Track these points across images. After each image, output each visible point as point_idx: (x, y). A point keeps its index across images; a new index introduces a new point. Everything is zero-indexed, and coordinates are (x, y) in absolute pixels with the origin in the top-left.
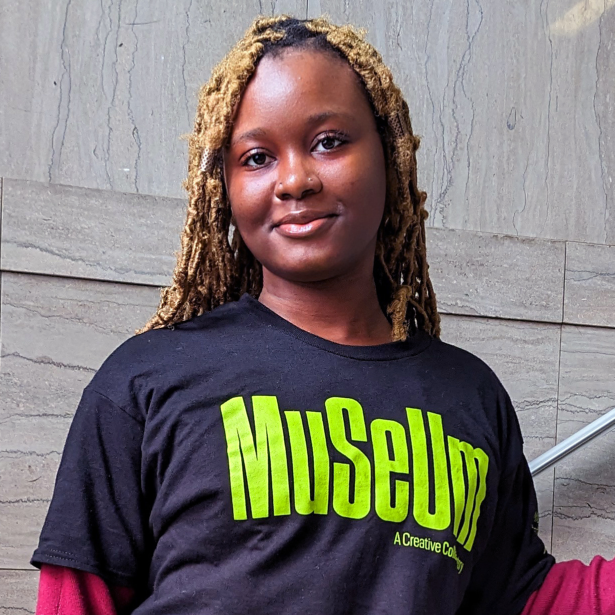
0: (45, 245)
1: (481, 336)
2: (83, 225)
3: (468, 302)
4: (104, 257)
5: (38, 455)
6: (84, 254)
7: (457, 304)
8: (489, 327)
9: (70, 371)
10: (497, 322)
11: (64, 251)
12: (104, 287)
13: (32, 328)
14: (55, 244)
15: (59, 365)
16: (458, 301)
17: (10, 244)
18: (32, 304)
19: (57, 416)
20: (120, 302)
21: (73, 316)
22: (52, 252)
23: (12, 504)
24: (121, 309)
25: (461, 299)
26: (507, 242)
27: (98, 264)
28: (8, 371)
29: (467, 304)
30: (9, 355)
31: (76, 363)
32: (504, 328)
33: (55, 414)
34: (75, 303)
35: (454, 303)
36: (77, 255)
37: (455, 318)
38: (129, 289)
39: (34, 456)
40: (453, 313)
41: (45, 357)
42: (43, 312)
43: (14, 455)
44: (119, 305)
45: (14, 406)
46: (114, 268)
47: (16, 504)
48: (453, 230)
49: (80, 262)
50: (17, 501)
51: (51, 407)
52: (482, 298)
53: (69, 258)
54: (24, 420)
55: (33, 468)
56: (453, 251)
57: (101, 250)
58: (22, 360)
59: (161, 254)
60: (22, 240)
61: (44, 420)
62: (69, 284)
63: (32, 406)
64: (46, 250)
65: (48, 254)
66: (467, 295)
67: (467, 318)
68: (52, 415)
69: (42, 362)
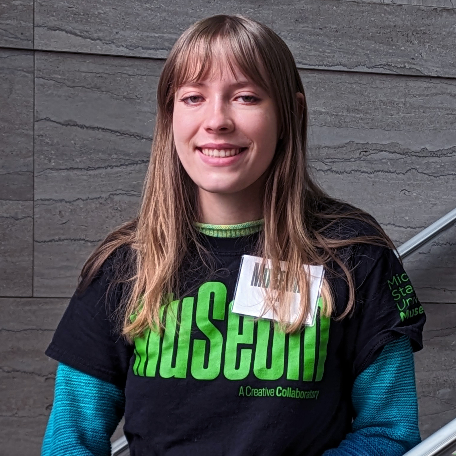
0: (69, 28)
1: (426, 93)
2: (100, 11)
3: (414, 64)
4: (117, 36)
5: (66, 202)
6: (101, 34)
7: (405, 66)
8: (432, 84)
9: (91, 132)
10: (438, 81)
11: (85, 33)
12: (116, 62)
13: (59, 96)
14: (78, 27)
15: (82, 127)
16: (406, 64)
17: (41, 29)
18: (59, 77)
19: (81, 169)
20: (130, 73)
21: (93, 85)
22: (76, 35)
23: (46, 243)
24: (131, 79)
25: (408, 63)
26: (445, 14)
27: (113, 42)
28: (41, 133)
29: (413, 66)
30: (42, 120)
31: (96, 125)
32: (444, 85)
33: (80, 167)
34: (94, 75)
35: (403, 66)
36: (95, 35)
37: (404, 79)
38: (137, 62)
39: (64, 203)
40: (402, 74)
41: (70, 120)
42: (69, 83)
43: (47, 202)
44: (130, 75)
45: (46, 161)
46: (125, 46)
47: (50, 243)
48: (400, 5)
49: (98, 41)
50: (51, 241)
51: (77, 162)
52: (426, 61)
53: (89, 38)
54: (55, 174)
55: (63, 213)
56: (400, 23)
57: (115, 31)
58: (51, 124)
59: (163, 33)
60: (51, 24)
61: (71, 173)
62: (89, 60)
63: (61, 162)
64: (71, 33)
65: (72, 36)
66: (413, 59)
67: (413, 78)
68: (78, 168)
69: (69, 124)
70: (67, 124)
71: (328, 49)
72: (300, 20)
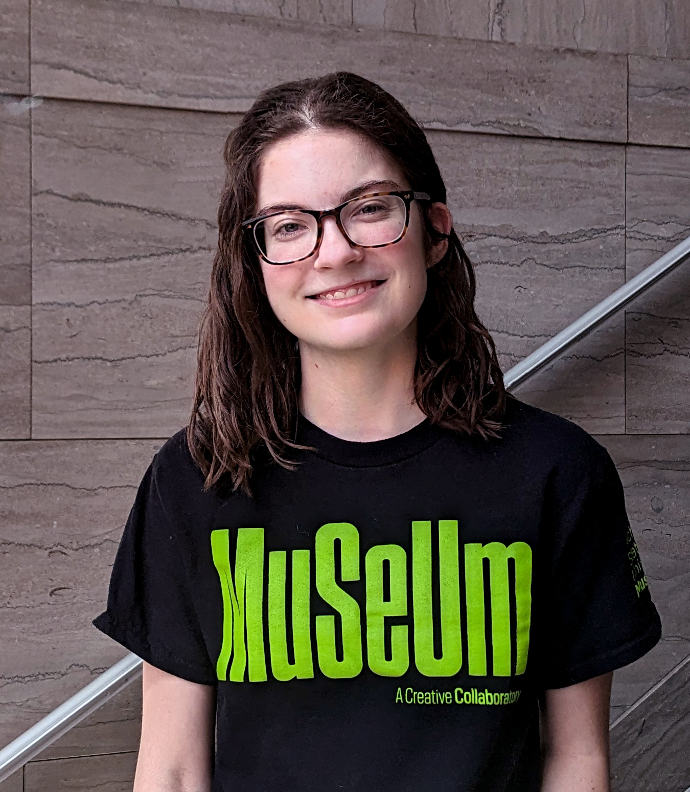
0: (79, 66)
1: (545, 159)
2: (122, 44)
3: (531, 121)
4: (145, 79)
5: (77, 307)
6: (122, 76)
7: (519, 124)
8: (552, 149)
9: (110, 210)
10: (561, 143)
11: (101, 73)
12: (144, 114)
13: (66, 161)
14: (90, 65)
15: (98, 202)
16: (521, 122)
17: (40, 66)
18: (65, 133)
19: (97, 261)
20: (163, 129)
21: (112, 145)
22: (87, 75)
23: (49, 364)
24: (164, 138)
25: (524, 120)
26: (568, 56)
27: (139, 87)
28: (41, 211)
29: (530, 124)
30: (41, 192)
31: (116, 200)
32: (568, 150)
33: (95, 258)
34: (113, 131)
35: (516, 123)
36: (115, 77)
37: (517, 141)
38: (172, 115)
39: (73, 307)
40: (516, 133)
41: (82, 194)
42: (79, 143)
43: (50, 307)
44: (161, 133)
45: (48, 251)
46: (155, 91)
47: (54, 364)
48: (513, 44)
49: (119, 85)
50: (55, 361)
51: (91, 251)
52: (545, 117)
53: (107, 80)
54: (61, 267)
55: (72, 321)
56: (512, 67)
57: (141, 71)
58: (55, 198)
59: (206, 75)
60: (55, 60)
61: (83, 266)
62: (106, 111)
63: (69, 251)
64: (81, 72)
65: (82, 77)
66: (529, 114)
67: (529, 140)
68: (91, 260)
69: (79, 199)
70: (77, 199)
71: (422, 100)
72: (386, 61)
